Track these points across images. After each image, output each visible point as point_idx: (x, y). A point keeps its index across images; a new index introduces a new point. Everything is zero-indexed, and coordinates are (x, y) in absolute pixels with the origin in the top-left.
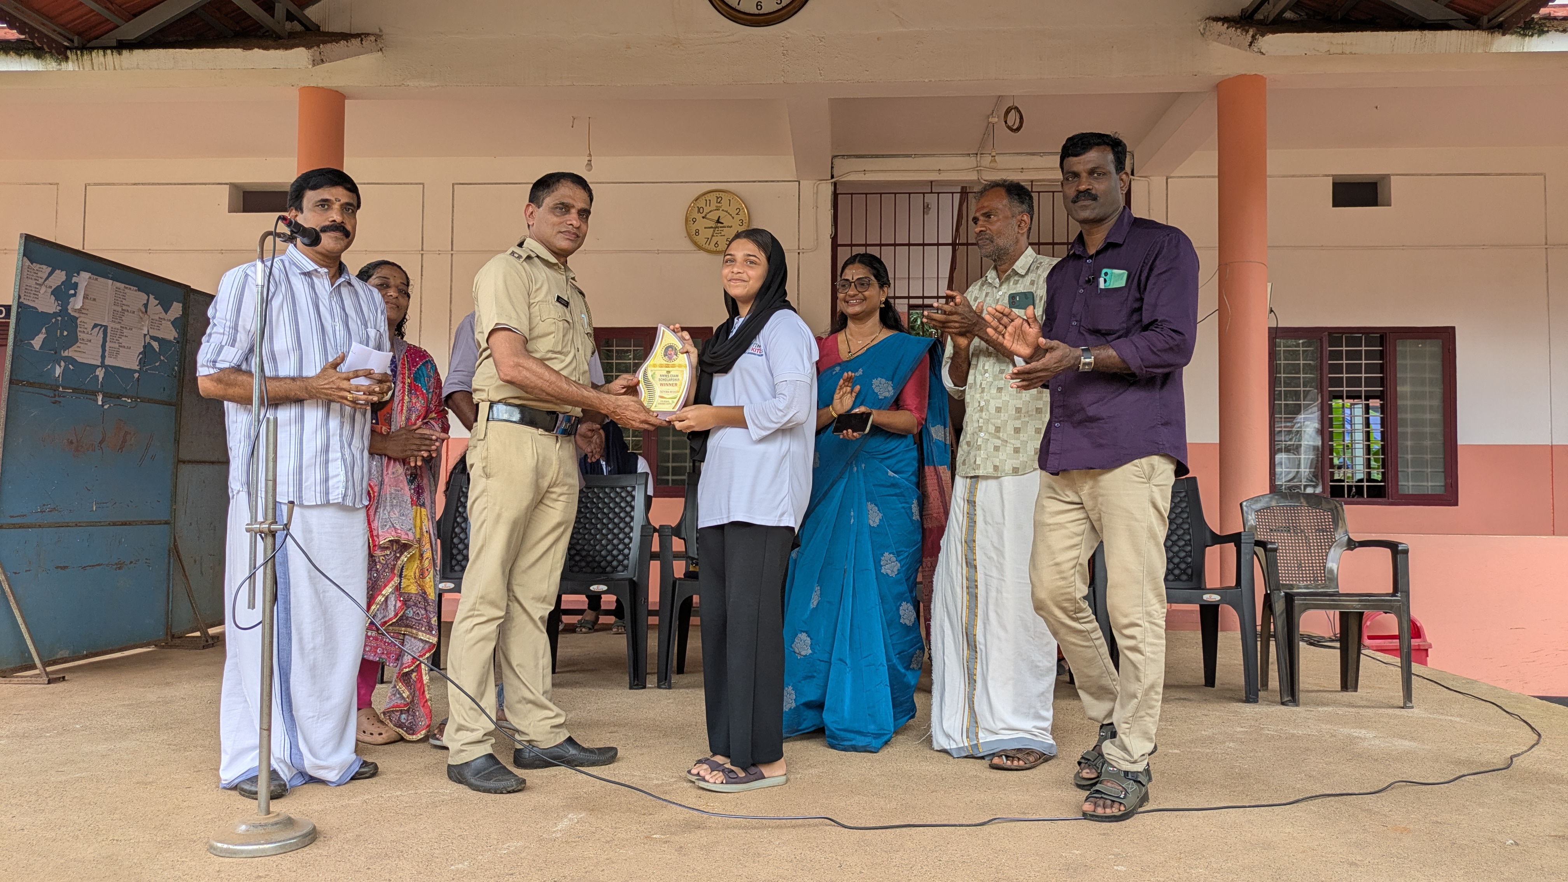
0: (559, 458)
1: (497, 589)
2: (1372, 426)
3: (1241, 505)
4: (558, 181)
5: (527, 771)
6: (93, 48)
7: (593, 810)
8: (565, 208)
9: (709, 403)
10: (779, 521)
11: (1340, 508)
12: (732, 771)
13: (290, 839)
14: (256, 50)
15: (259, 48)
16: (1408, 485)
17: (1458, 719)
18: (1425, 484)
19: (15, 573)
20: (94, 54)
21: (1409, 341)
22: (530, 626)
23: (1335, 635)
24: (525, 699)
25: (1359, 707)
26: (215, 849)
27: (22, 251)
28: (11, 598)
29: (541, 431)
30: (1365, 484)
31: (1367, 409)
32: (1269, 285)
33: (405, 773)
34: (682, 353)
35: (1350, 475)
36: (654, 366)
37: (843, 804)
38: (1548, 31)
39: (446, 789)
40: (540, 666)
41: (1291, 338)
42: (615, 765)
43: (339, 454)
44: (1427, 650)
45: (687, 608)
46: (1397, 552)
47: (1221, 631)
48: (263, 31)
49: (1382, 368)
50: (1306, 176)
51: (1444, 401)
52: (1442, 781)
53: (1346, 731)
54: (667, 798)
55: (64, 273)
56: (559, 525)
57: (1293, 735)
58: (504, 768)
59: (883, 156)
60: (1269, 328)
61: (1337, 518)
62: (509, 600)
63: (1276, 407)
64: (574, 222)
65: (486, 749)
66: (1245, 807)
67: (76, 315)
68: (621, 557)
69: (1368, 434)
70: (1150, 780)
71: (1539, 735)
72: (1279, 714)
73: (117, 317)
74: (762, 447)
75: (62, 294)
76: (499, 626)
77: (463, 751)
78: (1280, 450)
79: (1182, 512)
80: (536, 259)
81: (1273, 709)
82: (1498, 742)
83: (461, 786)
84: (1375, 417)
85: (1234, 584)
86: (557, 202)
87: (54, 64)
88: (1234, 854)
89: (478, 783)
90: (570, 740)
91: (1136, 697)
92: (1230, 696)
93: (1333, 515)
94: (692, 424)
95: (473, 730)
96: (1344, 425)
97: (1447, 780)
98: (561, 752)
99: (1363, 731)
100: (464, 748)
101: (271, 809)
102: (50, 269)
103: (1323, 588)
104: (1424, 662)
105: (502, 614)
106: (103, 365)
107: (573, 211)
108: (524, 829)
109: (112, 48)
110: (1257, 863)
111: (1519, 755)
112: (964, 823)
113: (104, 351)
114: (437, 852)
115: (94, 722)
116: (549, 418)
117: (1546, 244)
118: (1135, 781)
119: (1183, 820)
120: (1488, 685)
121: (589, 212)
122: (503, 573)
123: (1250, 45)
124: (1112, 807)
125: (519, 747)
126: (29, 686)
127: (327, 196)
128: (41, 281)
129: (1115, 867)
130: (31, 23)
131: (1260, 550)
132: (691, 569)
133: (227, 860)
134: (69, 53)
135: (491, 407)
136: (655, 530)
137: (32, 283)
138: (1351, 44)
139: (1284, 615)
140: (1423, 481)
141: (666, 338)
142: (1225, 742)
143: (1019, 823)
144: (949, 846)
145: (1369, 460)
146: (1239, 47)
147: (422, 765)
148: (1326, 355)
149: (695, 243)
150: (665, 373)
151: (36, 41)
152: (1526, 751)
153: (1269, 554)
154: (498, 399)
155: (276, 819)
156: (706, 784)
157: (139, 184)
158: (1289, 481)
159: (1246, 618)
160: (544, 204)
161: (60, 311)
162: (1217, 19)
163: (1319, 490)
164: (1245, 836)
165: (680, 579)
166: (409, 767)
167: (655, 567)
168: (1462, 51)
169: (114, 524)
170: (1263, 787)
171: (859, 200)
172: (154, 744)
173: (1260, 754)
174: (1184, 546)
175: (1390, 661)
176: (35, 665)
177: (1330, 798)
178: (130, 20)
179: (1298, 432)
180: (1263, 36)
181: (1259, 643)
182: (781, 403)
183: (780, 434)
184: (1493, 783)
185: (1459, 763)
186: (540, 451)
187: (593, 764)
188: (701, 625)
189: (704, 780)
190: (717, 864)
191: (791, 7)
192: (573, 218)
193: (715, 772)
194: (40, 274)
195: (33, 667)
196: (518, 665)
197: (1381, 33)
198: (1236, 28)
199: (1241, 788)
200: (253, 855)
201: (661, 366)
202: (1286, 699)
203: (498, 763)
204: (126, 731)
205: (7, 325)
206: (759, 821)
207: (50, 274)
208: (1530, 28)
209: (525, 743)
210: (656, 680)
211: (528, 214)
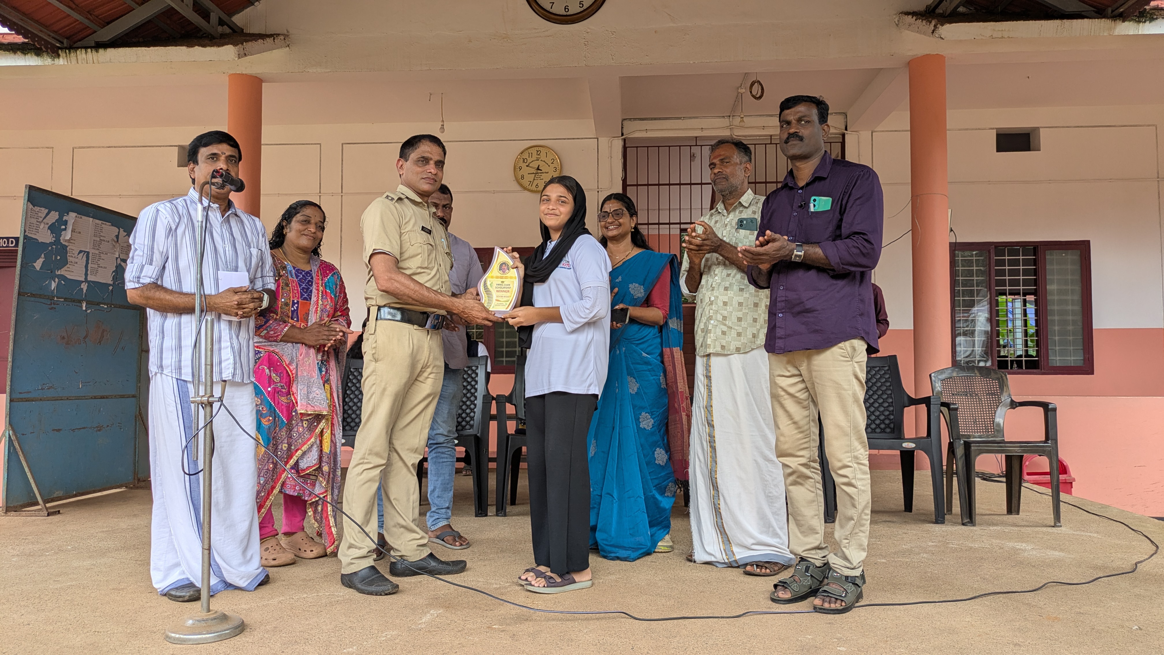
0: (430, 346)
1: (381, 445)
2: (1029, 316)
3: (930, 375)
4: (420, 141)
5: (400, 578)
6: (78, 48)
7: (448, 607)
8: (425, 160)
9: (531, 304)
10: (588, 390)
11: (1004, 378)
12: (552, 578)
13: (225, 630)
14: (197, 47)
15: (199, 46)
16: (1056, 359)
17: (1095, 535)
18: (1069, 358)
19: (23, 435)
20: (78, 52)
21: (1055, 251)
22: (405, 470)
23: (1002, 472)
24: (399, 524)
25: (1021, 526)
26: (170, 638)
27: (27, 198)
28: (20, 453)
29: (416, 327)
30: (1024, 359)
31: (1025, 302)
32: (950, 211)
33: (310, 580)
34: (513, 268)
35: (1012, 352)
36: (492, 277)
37: (634, 602)
38: (1157, 19)
39: (340, 592)
40: (411, 501)
41: (967, 250)
42: (465, 573)
43: (229, 344)
44: (1071, 483)
45: (517, 456)
46: (1048, 410)
47: (917, 470)
48: (201, 33)
49: (1035, 272)
50: (976, 129)
51: (1082, 297)
52: (1084, 581)
53: (1011, 544)
54: (504, 598)
55: (57, 213)
56: (429, 396)
57: (971, 548)
58: (383, 576)
59: (660, 119)
60: (950, 243)
61: (1002, 385)
62: (390, 450)
63: (956, 302)
64: (432, 171)
65: (369, 562)
66: (936, 602)
67: (67, 244)
68: (468, 419)
69: (1025, 321)
70: (864, 582)
71: (1157, 547)
72: (960, 532)
73: (97, 245)
74: (574, 336)
75: (56, 229)
76: (381, 471)
77: (352, 564)
78: (959, 334)
79: (886, 381)
80: (406, 200)
81: (956, 528)
82: (1126, 552)
83: (351, 590)
84: (1031, 309)
85: (925, 435)
86: (419, 156)
87: (49, 60)
88: (928, 637)
89: (363, 588)
90: (431, 555)
91: (853, 520)
92: (923, 519)
93: (999, 382)
94: (522, 320)
95: (360, 548)
96: (1007, 314)
97: (1087, 581)
98: (424, 564)
99: (1024, 545)
100: (353, 561)
101: (211, 608)
102: (47, 211)
103: (992, 437)
104: (1069, 492)
105: (384, 462)
106: (86, 280)
107: (432, 162)
108: (398, 621)
109: (91, 47)
110: (944, 644)
111: (1141, 562)
112: (725, 615)
113: (87, 270)
114: (333, 639)
115: (81, 544)
116: (421, 317)
117: (1158, 178)
118: (853, 584)
119: (889, 613)
120: (1118, 509)
121: (444, 163)
122: (387, 432)
123: (933, 32)
124: (836, 603)
125: (394, 560)
126: (33, 518)
127: (215, 151)
128: (41, 219)
129: (838, 648)
130: (32, 30)
131: (945, 410)
132: (520, 427)
133: (179, 646)
134: (60, 51)
135: (379, 310)
136: (493, 399)
137: (34, 221)
138: (1009, 30)
139: (964, 457)
140: (1067, 356)
141: (501, 257)
142: (920, 554)
143: (766, 616)
144: (713, 633)
145: (1026, 341)
146: (924, 34)
147: (322, 574)
148: (993, 263)
149: (521, 185)
150: (500, 283)
151: (36, 43)
152: (1147, 559)
153: (952, 412)
154: (383, 304)
155: (214, 615)
156: (533, 587)
157: (112, 147)
158: (967, 357)
159: (935, 460)
160: (410, 159)
161: (55, 241)
162: (907, 13)
163: (989, 364)
164: (935, 624)
165: (512, 435)
166: (312, 576)
167: (493, 425)
168: (1092, 34)
169: (95, 398)
170: (949, 587)
171: (642, 152)
172: (125, 561)
173: (946, 562)
174: (888, 407)
175: (1044, 492)
176: (38, 502)
177: (999, 595)
178: (104, 26)
179: (973, 320)
180: (942, 25)
181: (945, 479)
182: (588, 303)
183: (586, 327)
184: (1122, 582)
185: (1096, 568)
186: (415, 342)
187: (449, 573)
188: (528, 469)
189: (531, 585)
190: (540, 647)
191: (590, 10)
192: (431, 168)
193: (539, 579)
194: (40, 214)
195: (37, 504)
196: (394, 499)
197: (1031, 22)
198: (922, 20)
199: (932, 588)
200: (198, 643)
201: (497, 277)
202: (965, 521)
203: (378, 572)
204: (104, 551)
205: (16, 251)
206: (572, 615)
207: (47, 214)
208: (1143, 16)
209: (398, 558)
210: (495, 510)
211: (399, 166)
